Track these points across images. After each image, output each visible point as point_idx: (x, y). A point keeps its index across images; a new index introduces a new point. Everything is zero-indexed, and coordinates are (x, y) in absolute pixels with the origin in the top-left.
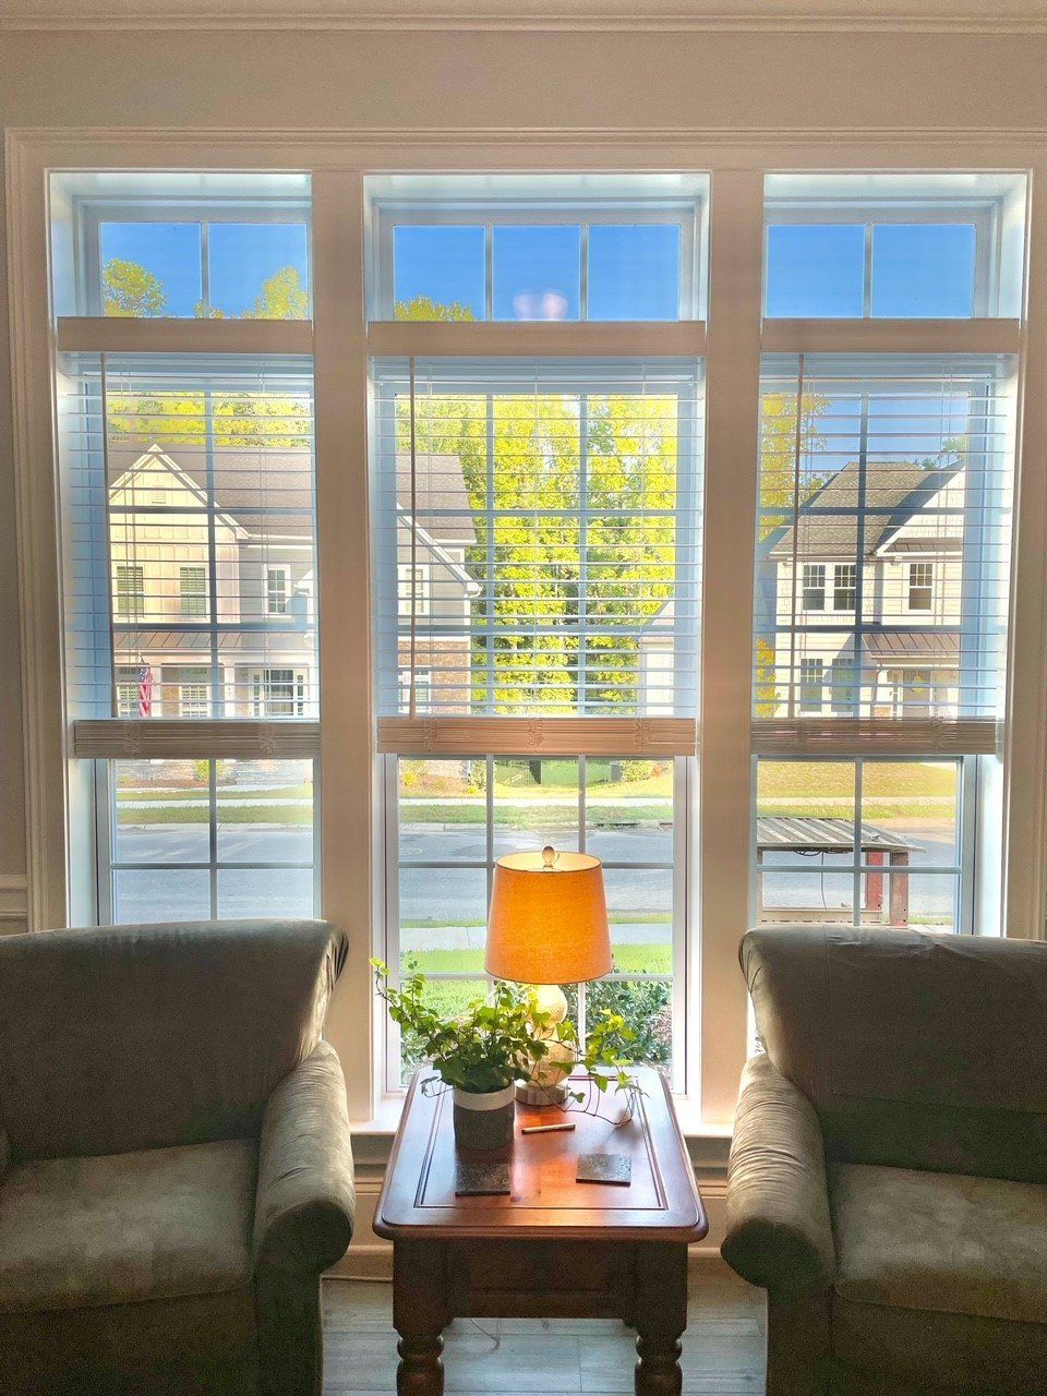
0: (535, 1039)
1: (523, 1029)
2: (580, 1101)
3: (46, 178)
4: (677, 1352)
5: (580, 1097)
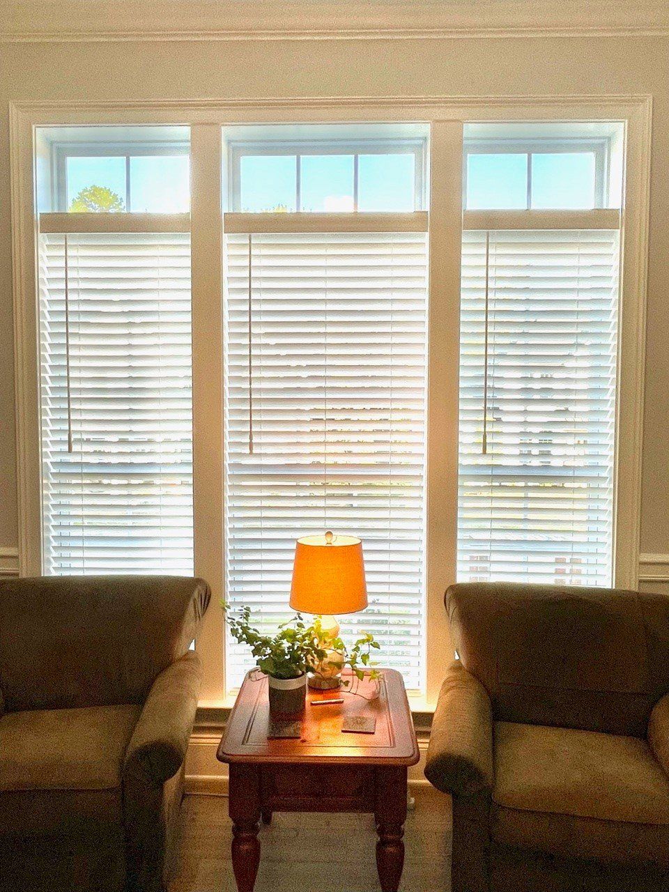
0: (319, 648)
1: (312, 642)
2: (347, 685)
3: (34, 131)
4: (401, 833)
5: (347, 683)
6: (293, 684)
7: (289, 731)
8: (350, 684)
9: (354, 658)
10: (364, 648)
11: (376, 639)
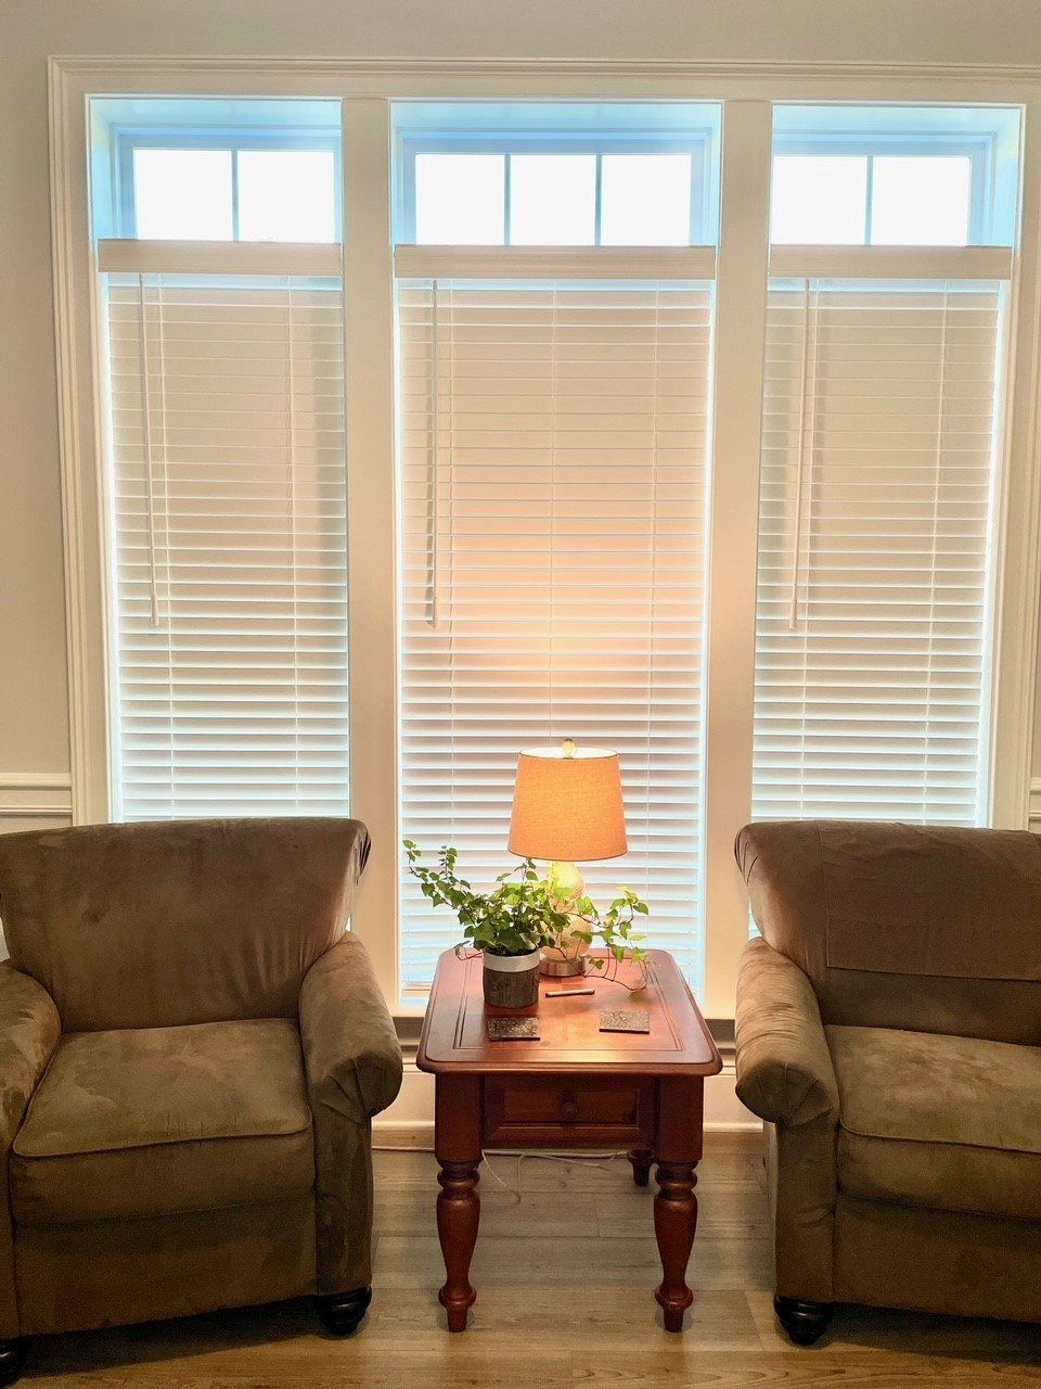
0: (558, 912)
1: (547, 902)
2: (599, 967)
3: (87, 102)
4: (693, 1180)
5: (599, 965)
6: (522, 964)
7: (522, 1030)
8: (604, 966)
9: (610, 927)
10: (625, 912)
11: (642, 896)
